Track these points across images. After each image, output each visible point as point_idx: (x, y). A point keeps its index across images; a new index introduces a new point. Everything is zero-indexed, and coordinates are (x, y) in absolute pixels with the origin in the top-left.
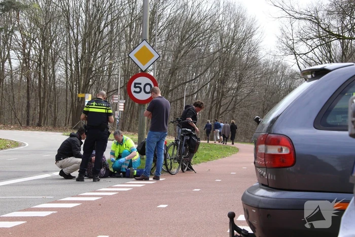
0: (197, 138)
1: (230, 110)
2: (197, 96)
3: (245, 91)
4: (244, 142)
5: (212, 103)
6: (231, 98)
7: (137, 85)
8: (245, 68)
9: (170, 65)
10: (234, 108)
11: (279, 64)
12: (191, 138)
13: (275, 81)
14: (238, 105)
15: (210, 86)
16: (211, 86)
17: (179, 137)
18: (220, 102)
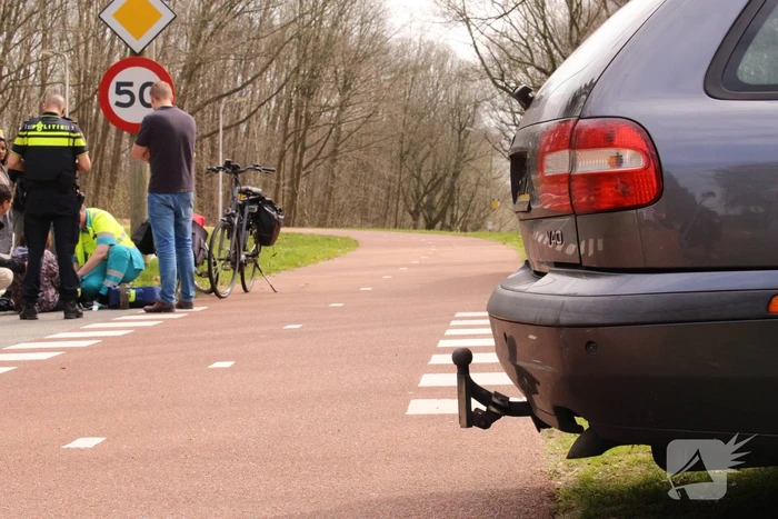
0: (275, 209)
1: (325, 158)
2: (248, 128)
3: (357, 112)
4: (361, 226)
5: (284, 142)
6: (328, 128)
7: (122, 88)
8: (356, 58)
9: (183, 58)
10: (335, 152)
11: (431, 49)
12: (261, 209)
13: (424, 87)
14: (344, 144)
15: (277, 101)
16: (279, 102)
17: (233, 206)
18: (303, 139)
